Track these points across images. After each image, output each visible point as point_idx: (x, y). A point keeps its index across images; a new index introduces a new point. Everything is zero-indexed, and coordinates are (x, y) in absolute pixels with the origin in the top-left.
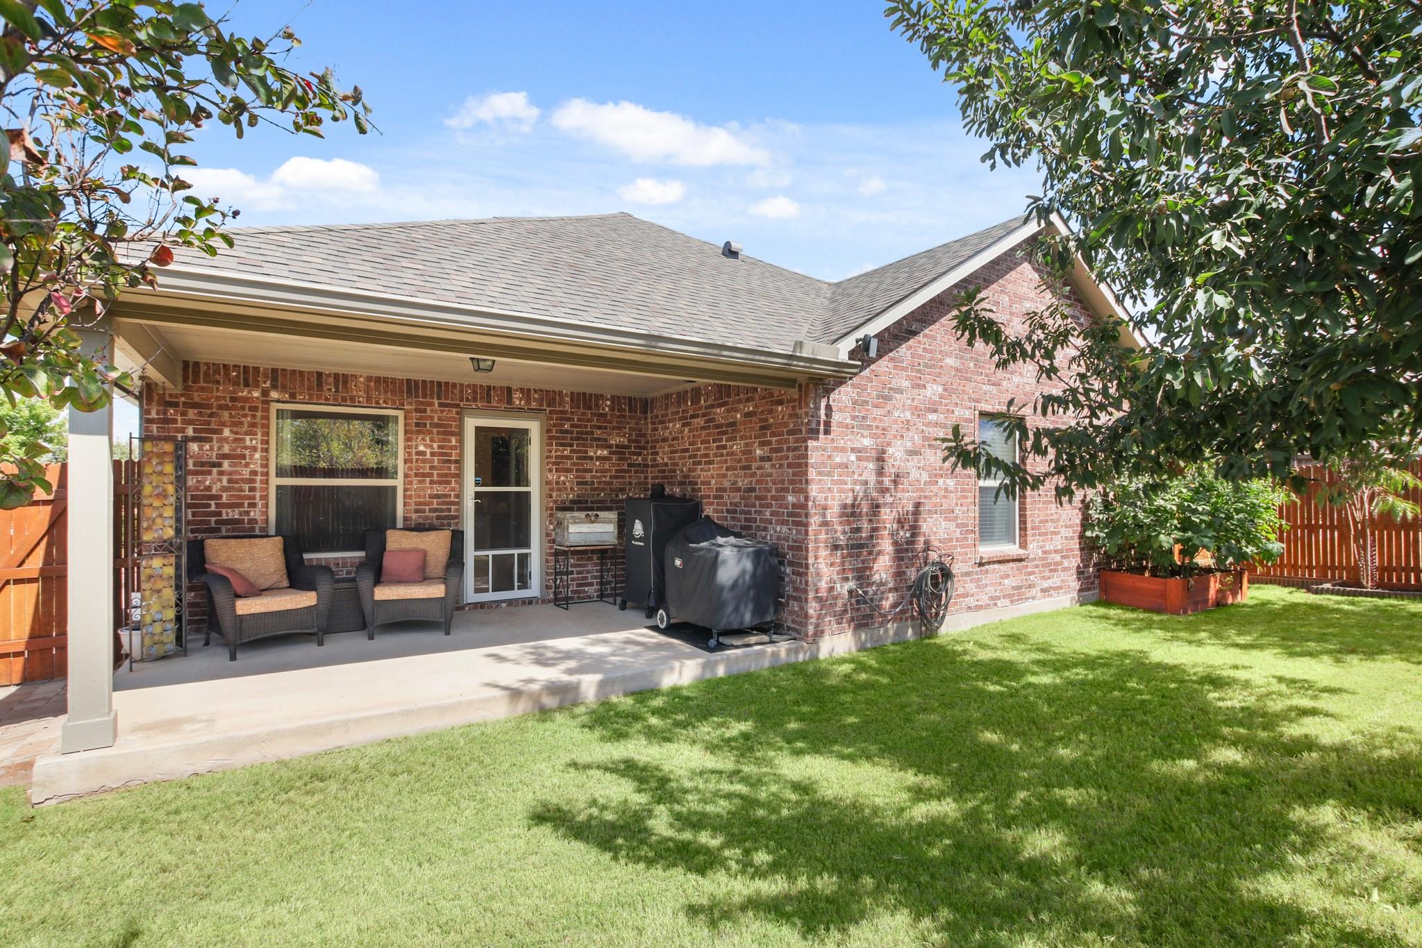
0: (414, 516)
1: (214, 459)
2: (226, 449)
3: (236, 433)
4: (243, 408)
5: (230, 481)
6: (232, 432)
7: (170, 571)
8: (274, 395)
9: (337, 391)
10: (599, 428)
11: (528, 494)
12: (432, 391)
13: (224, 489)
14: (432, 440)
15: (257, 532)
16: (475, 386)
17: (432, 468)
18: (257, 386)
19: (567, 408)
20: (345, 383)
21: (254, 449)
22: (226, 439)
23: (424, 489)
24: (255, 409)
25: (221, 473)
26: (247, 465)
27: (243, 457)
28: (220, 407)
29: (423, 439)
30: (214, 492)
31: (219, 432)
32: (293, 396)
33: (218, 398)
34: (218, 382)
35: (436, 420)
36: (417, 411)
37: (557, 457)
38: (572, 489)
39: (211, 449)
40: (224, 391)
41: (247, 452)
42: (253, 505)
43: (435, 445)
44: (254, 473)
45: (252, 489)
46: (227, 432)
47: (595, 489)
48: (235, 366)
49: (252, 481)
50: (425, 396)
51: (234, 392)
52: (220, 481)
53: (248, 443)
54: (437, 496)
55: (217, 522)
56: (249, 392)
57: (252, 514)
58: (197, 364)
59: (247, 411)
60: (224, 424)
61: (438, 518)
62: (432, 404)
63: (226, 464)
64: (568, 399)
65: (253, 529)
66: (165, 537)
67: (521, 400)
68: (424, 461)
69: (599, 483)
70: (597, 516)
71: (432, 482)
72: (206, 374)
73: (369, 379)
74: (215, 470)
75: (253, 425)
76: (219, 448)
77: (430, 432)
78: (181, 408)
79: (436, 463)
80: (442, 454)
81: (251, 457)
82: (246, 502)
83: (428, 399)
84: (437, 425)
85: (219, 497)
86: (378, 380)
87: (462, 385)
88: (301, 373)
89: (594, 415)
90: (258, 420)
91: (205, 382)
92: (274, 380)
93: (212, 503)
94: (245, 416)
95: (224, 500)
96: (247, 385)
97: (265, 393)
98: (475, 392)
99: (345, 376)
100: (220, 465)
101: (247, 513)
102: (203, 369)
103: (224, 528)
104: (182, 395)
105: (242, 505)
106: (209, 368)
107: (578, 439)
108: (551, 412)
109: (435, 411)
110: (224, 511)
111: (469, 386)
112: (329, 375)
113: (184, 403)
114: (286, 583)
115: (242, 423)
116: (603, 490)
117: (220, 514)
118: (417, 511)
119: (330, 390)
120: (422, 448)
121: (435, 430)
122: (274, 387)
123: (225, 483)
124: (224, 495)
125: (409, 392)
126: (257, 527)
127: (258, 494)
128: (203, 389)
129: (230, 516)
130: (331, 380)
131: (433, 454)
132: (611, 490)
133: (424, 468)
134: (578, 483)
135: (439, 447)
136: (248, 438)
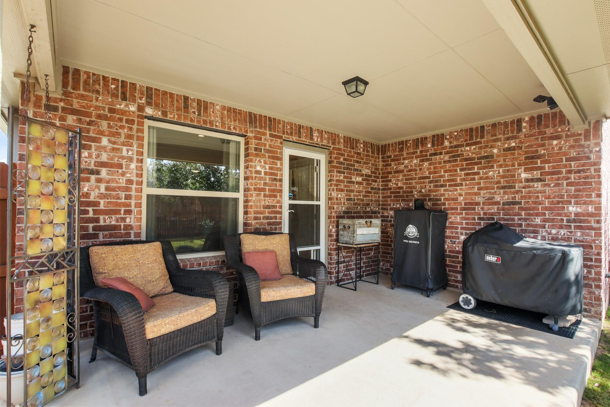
0: (253, 222)
1: (92, 167)
2: (104, 157)
3: (114, 143)
4: (121, 120)
5: (107, 189)
6: (110, 141)
7: (61, 291)
8: (149, 111)
9: (199, 114)
10: (358, 162)
11: (318, 207)
12: (265, 123)
13: (102, 196)
14: (265, 163)
15: (132, 238)
16: (291, 124)
17: (265, 184)
18: (134, 101)
19: (342, 147)
20: (206, 108)
21: (131, 159)
22: (104, 148)
23: (260, 201)
24: (132, 122)
25: (99, 181)
26: (123, 174)
27: (120, 166)
28: (99, 116)
29: (260, 161)
30: (92, 199)
31: (96, 140)
32: (164, 113)
33: (97, 108)
34: (98, 92)
35: (267, 147)
36: (256, 138)
37: (337, 180)
38: (344, 203)
39: (90, 156)
40: (103, 101)
41: (124, 162)
42: (128, 212)
43: (267, 166)
44: (130, 182)
45: (128, 197)
46: (105, 141)
47: (355, 204)
48: (114, 79)
49: (128, 189)
50: (261, 127)
51: (112, 103)
52: (99, 188)
53: (125, 153)
54: (268, 207)
55: (94, 228)
56: (127, 106)
57: (128, 220)
58: (77, 72)
59: (124, 123)
60: (102, 133)
61: (269, 224)
62: (265, 134)
63: (104, 172)
64: (342, 141)
65: (129, 234)
66: (56, 249)
67: (318, 137)
68: (260, 179)
69: (358, 199)
70: (371, 222)
71: (265, 196)
72: (86, 83)
73: (223, 108)
74: (93, 177)
75: (130, 137)
76: (98, 156)
77: (264, 156)
78: (60, 113)
79: (267, 181)
80: (271, 174)
81: (128, 167)
82: (123, 209)
83: (263, 130)
84: (268, 151)
85: (97, 204)
86: (229, 110)
87: (284, 122)
88: (172, 95)
89: (355, 153)
90: (134, 133)
91: (85, 90)
92: (149, 97)
93: (90, 209)
94: (122, 127)
95: (102, 207)
96: (124, 98)
97: (141, 108)
98: (291, 128)
99: (206, 103)
100: (98, 173)
101: (124, 219)
102: (83, 77)
103: (101, 234)
104: (61, 100)
105: (118, 212)
106: (89, 77)
107: (347, 169)
108: (334, 148)
109: (267, 140)
110: (101, 217)
111: (288, 123)
112: (194, 100)
113: (63, 109)
114: (170, 289)
115: (119, 134)
116: (359, 204)
117: (97, 220)
118: (256, 218)
119: (194, 112)
120: (258, 168)
121: (267, 155)
122: (149, 104)
123: (103, 190)
124: (102, 202)
125: (251, 122)
126: (132, 232)
127: (133, 202)
128: (82, 97)
129: (108, 223)
130: (195, 104)
131: (266, 173)
132: (363, 205)
133: (260, 184)
134: (348, 200)
135: (271, 168)
136: (125, 149)
